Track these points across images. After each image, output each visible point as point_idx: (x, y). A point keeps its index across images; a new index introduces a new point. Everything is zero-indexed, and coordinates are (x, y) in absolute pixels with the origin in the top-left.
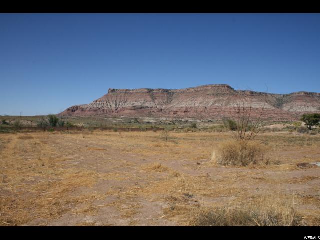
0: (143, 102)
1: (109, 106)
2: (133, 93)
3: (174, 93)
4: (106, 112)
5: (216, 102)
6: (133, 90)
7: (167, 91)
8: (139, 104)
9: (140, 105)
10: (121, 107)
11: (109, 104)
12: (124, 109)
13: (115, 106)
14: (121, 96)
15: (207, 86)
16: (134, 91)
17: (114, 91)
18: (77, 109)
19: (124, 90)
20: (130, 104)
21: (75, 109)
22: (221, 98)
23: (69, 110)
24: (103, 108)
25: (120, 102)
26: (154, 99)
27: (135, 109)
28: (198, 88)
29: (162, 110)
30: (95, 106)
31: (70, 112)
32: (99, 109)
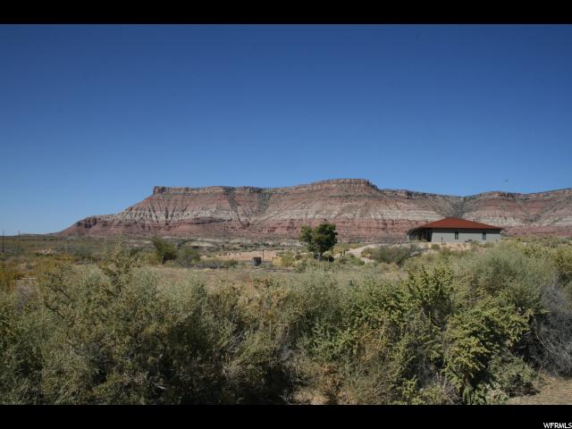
0: (213, 210)
1: (154, 218)
2: (197, 195)
3: (271, 194)
4: (147, 229)
5: (343, 210)
6: (198, 189)
7: (259, 191)
8: (206, 214)
9: (209, 215)
10: (175, 219)
11: (153, 215)
12: (181, 223)
13: (164, 218)
14: (176, 200)
15: (328, 182)
16: (201, 191)
17: (163, 189)
18: (95, 223)
19: (181, 189)
20: (189, 215)
21: (91, 223)
22: (354, 203)
23: (79, 224)
24: (142, 221)
25: (174, 211)
26: (234, 204)
27: (199, 222)
28: (313, 185)
29: (249, 224)
30: (128, 217)
31: (82, 227)
32: (136, 223)
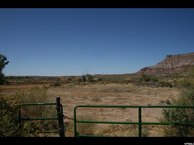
0: (190, 62)
1: (167, 66)
2: (183, 57)
4: (165, 70)
6: (183, 55)
8: (187, 64)
10: (175, 66)
11: (167, 65)
12: (177, 67)
13: (171, 66)
14: (175, 59)
16: (185, 55)
17: (170, 56)
18: (147, 69)
19: (176, 55)
20: (180, 64)
23: (142, 70)
24: (163, 68)
25: (174, 63)
30: (158, 66)
31: (143, 71)
32: (161, 68)
